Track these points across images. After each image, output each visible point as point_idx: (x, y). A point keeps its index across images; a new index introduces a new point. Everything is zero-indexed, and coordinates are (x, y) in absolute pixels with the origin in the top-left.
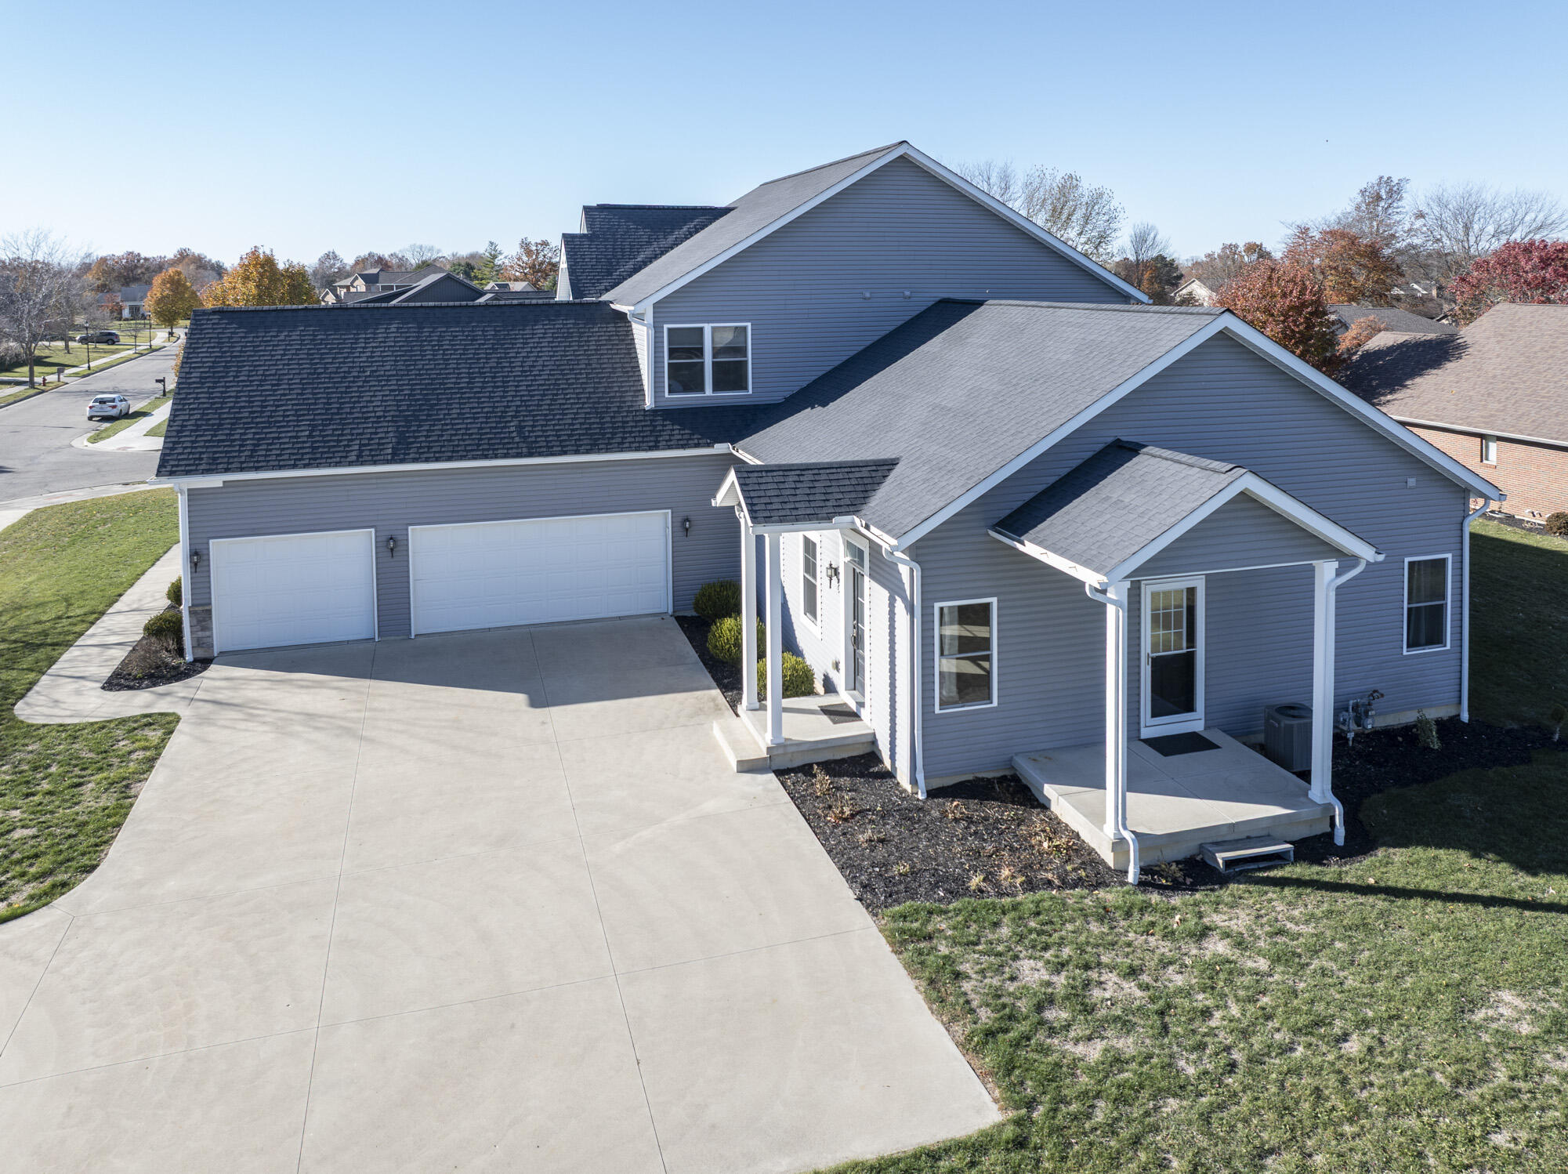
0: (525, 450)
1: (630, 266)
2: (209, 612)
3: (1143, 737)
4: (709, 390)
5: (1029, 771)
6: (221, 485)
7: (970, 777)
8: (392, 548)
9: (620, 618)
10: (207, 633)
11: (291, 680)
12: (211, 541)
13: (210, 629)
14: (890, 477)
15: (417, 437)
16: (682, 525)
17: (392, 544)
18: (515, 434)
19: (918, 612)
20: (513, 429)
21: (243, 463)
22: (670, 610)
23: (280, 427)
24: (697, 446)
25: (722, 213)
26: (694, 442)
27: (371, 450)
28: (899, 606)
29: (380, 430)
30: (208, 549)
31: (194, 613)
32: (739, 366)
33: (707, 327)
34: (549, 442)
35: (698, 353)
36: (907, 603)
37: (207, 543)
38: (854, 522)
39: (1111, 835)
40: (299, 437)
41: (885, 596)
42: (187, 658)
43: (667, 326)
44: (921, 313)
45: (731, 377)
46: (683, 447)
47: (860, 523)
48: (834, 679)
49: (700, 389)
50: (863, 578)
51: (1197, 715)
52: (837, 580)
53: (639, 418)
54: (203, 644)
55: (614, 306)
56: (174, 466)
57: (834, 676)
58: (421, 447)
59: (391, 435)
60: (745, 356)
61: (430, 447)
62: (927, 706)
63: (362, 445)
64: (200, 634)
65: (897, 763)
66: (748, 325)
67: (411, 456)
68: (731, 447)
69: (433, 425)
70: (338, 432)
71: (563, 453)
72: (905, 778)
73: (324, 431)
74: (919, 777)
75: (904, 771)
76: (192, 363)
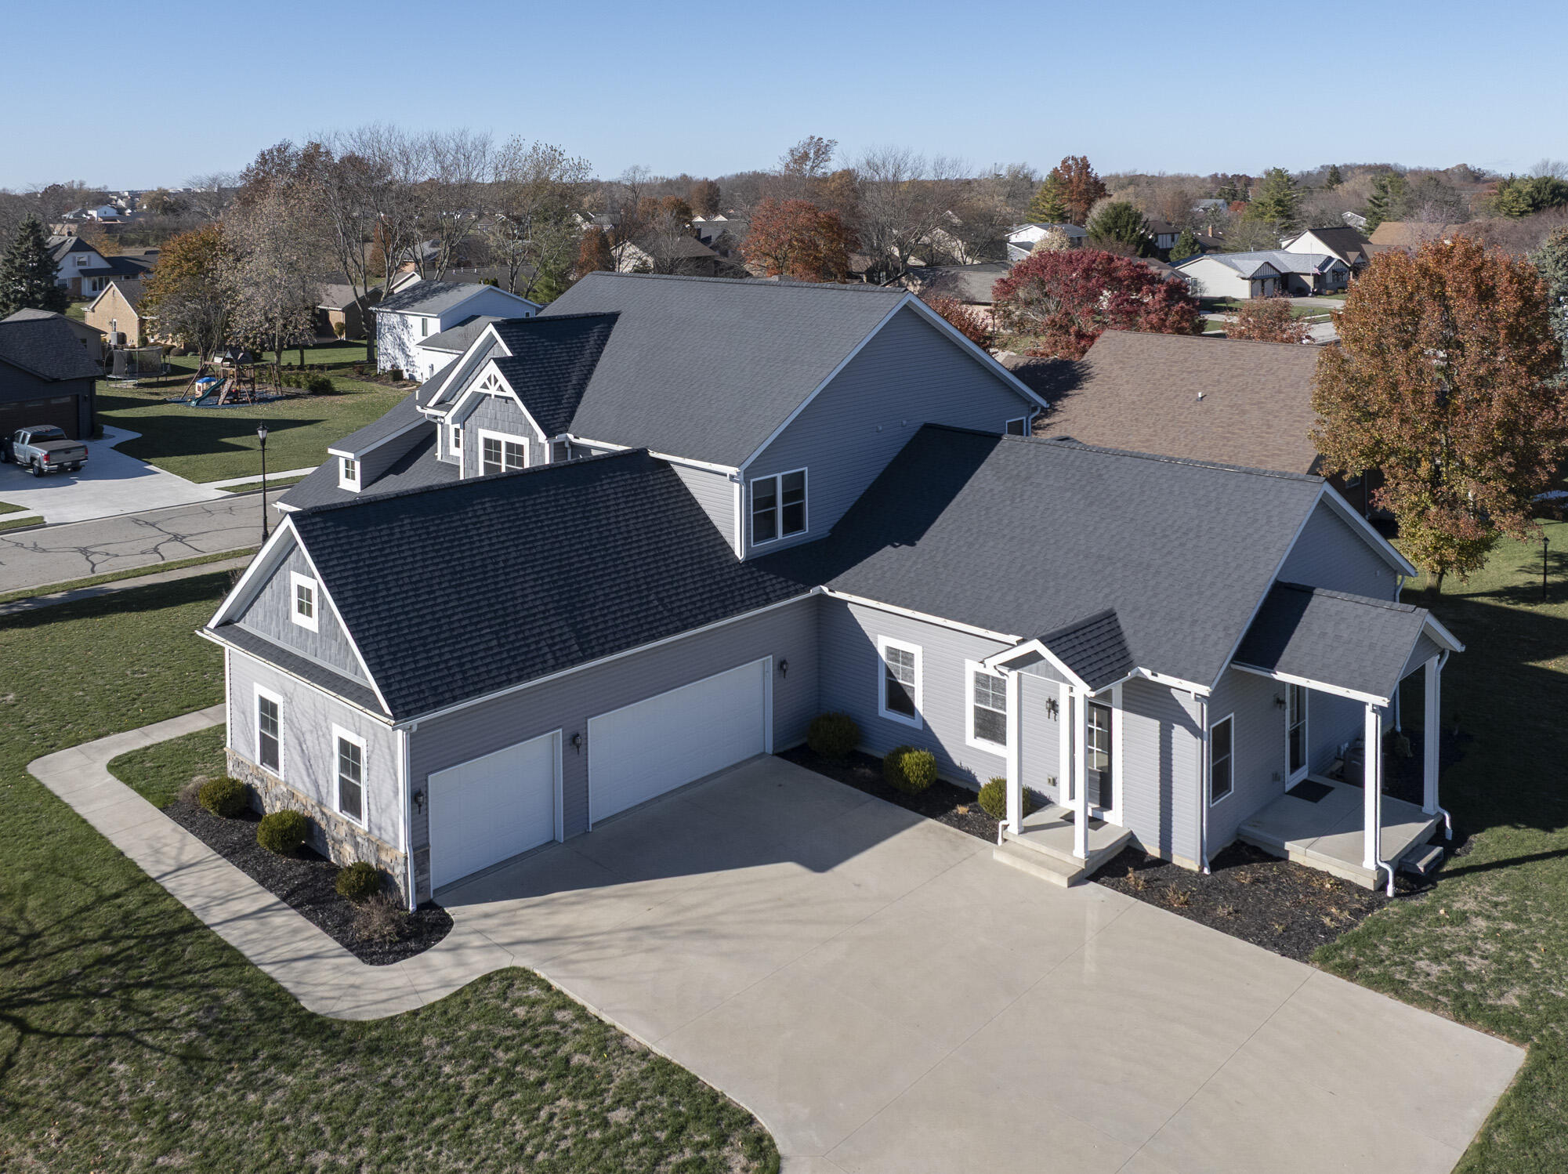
0: (679, 624)
1: (570, 392)
2: (427, 853)
3: (1287, 790)
4: (781, 536)
5: (1260, 835)
7: (1220, 853)
8: (576, 742)
10: (425, 876)
11: (553, 900)
12: (430, 775)
13: (428, 869)
14: (1123, 627)
15: (588, 627)
16: (782, 666)
17: (579, 741)
18: (661, 608)
19: (1205, 736)
20: (656, 603)
21: (462, 687)
22: (770, 749)
23: (466, 640)
24: (797, 593)
25: (611, 319)
26: (792, 588)
27: (560, 649)
28: (1179, 732)
29: (554, 626)
30: (427, 786)
31: (415, 857)
32: (799, 509)
33: (779, 476)
34: (691, 611)
35: (772, 501)
36: (1196, 731)
37: (426, 780)
38: (1139, 672)
39: (1373, 868)
40: (491, 648)
41: (1154, 725)
42: (411, 908)
43: (752, 481)
44: (914, 438)
45: (794, 520)
46: (788, 596)
47: (1147, 673)
48: (1046, 793)
49: (773, 535)
50: (1109, 710)
51: (1306, 767)
52: (1056, 712)
53: (740, 572)
54: (419, 888)
55: (653, 454)
56: (403, 705)
57: (1046, 790)
58: (598, 638)
59: (566, 629)
60: (803, 497)
61: (606, 636)
62: (1208, 802)
63: (550, 646)
64: (420, 878)
65: (1173, 851)
66: (806, 469)
67: (596, 649)
68: (825, 589)
69: (592, 612)
70: (521, 636)
71: (708, 621)
72: (1188, 861)
73: (508, 636)
74: (1205, 857)
75: (1187, 855)
76: (335, 580)
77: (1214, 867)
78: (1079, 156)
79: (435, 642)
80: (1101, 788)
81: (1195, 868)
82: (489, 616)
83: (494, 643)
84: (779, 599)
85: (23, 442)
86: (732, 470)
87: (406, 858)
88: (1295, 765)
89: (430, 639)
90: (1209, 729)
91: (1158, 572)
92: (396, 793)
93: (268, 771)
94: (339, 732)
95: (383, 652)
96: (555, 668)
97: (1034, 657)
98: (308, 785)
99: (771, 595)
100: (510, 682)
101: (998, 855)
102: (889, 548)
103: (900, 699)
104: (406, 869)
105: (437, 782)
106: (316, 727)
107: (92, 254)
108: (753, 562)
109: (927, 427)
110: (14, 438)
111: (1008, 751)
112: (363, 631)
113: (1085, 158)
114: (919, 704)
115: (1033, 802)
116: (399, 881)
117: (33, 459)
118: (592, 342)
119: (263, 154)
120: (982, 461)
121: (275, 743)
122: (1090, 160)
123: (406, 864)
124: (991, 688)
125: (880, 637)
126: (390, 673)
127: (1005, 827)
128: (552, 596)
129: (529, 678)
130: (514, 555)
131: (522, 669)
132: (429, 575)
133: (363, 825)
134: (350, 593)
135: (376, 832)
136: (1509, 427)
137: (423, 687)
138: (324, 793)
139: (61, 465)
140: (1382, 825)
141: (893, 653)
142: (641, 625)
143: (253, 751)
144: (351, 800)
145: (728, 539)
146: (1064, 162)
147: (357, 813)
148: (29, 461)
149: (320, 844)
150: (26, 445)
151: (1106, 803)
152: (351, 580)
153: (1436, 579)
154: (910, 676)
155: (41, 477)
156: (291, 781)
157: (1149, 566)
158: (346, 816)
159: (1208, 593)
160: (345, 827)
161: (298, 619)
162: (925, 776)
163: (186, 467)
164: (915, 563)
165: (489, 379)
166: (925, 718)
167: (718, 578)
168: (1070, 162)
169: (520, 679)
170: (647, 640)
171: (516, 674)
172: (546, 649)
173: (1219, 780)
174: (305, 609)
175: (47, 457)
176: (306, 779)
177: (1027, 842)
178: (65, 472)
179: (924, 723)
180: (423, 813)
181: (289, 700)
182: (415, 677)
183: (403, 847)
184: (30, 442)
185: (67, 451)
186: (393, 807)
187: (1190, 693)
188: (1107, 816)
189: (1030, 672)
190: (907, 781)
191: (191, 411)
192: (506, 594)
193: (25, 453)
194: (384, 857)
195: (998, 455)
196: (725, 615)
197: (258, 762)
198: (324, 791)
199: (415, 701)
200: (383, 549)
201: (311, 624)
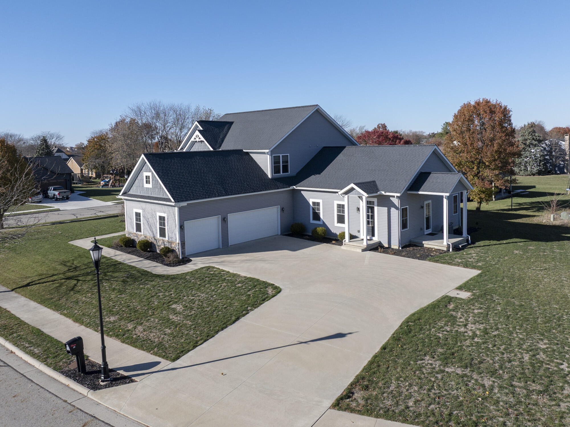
0: (253, 191)
2: (185, 243)
3: (425, 234)
4: (281, 173)
5: (416, 241)
6: (186, 205)
7: (405, 245)
8: (224, 220)
9: (270, 237)
10: (184, 250)
12: (185, 222)
13: (185, 248)
14: (377, 184)
15: (227, 188)
16: (282, 210)
17: (225, 219)
18: (247, 187)
19: (400, 209)
20: (246, 185)
21: (193, 197)
22: (279, 233)
23: (194, 187)
24: (286, 187)
25: (231, 123)
26: (285, 186)
27: (220, 192)
28: (393, 210)
29: (218, 187)
30: (184, 224)
31: (181, 244)
32: (287, 166)
33: (281, 155)
34: (256, 188)
35: (279, 163)
36: (397, 208)
37: (184, 223)
38: (381, 193)
39: (446, 244)
40: (200, 190)
41: (386, 209)
42: (180, 258)
43: (273, 155)
44: (320, 151)
45: (285, 169)
46: (284, 188)
47: (383, 193)
48: (357, 235)
49: (279, 172)
50: (374, 207)
51: (431, 229)
52: (359, 211)
53: (270, 181)
54: (183, 253)
55: (244, 151)
56: (177, 199)
57: (356, 234)
58: (230, 191)
59: (221, 188)
60: (288, 163)
61: (232, 191)
62: (401, 229)
63: (217, 191)
64: (183, 250)
65: (391, 244)
66: (289, 154)
67: (230, 194)
68: (295, 187)
69: (228, 185)
70: (208, 188)
71: (261, 191)
72: (395, 246)
73: (205, 188)
74: (400, 245)
75: (395, 245)
76: (157, 170)
77: (402, 248)
78: (383, 123)
79: (185, 187)
80: (371, 232)
81: (397, 248)
82: (199, 183)
83: (201, 189)
84: (281, 188)
85: (51, 190)
86: (268, 151)
87: (179, 244)
88: (428, 228)
89: (184, 186)
90: (401, 208)
91: (388, 171)
92: (176, 226)
93: (139, 233)
94: (159, 214)
95: (171, 187)
96: (218, 196)
97: (352, 189)
98: (150, 233)
99: (279, 187)
100: (206, 198)
101: (343, 247)
102: (313, 176)
103: (316, 216)
104: (179, 247)
105: (187, 224)
106: (152, 215)
107: (63, 153)
108: (273, 179)
109: (325, 147)
110: (48, 189)
111: (345, 226)
112: (165, 182)
113: (384, 124)
114: (321, 216)
115: (352, 237)
116: (177, 251)
117: (54, 195)
118: (226, 128)
119: (116, 123)
120: (340, 153)
121: (140, 224)
122: (386, 124)
123: (179, 245)
124: (341, 207)
125: (310, 199)
126: (173, 192)
127: (345, 241)
128: (217, 180)
129: (211, 197)
130: (206, 170)
131: (209, 195)
132: (182, 172)
133: (167, 239)
134: (161, 173)
135: (170, 239)
136: (499, 152)
137: (182, 196)
138: (155, 234)
139: (63, 197)
140: (449, 238)
141: (314, 203)
142: (242, 190)
143: (134, 229)
144: (163, 233)
145: (266, 173)
146: (378, 126)
147: (165, 236)
148: (53, 196)
149: (154, 249)
150: (52, 191)
151: (373, 235)
152: (161, 170)
153: (479, 205)
154: (319, 209)
155: (57, 200)
156: (145, 234)
157: (385, 170)
158: (161, 238)
159: (401, 174)
160: (161, 241)
161: (146, 186)
162: (323, 233)
163: (101, 198)
164: (320, 178)
165: (196, 136)
166: (324, 220)
167: (264, 182)
168: (380, 125)
169: (209, 198)
170: (244, 193)
171: (207, 196)
172: (216, 192)
173: (404, 225)
174: (148, 182)
175: (59, 194)
176: (150, 232)
177: (351, 243)
178: (65, 199)
179: (323, 222)
180: (183, 230)
181: (144, 210)
182: (180, 194)
183: (178, 241)
184: (53, 190)
185: (65, 192)
186: (175, 231)
187: (395, 197)
188: (373, 238)
189: (351, 194)
190: (318, 234)
191: (101, 188)
192: (204, 178)
193: (52, 194)
194: (173, 246)
195: (345, 151)
196: (266, 190)
197: (135, 232)
198: (155, 233)
199: (180, 199)
200: (169, 164)
201: (150, 186)
